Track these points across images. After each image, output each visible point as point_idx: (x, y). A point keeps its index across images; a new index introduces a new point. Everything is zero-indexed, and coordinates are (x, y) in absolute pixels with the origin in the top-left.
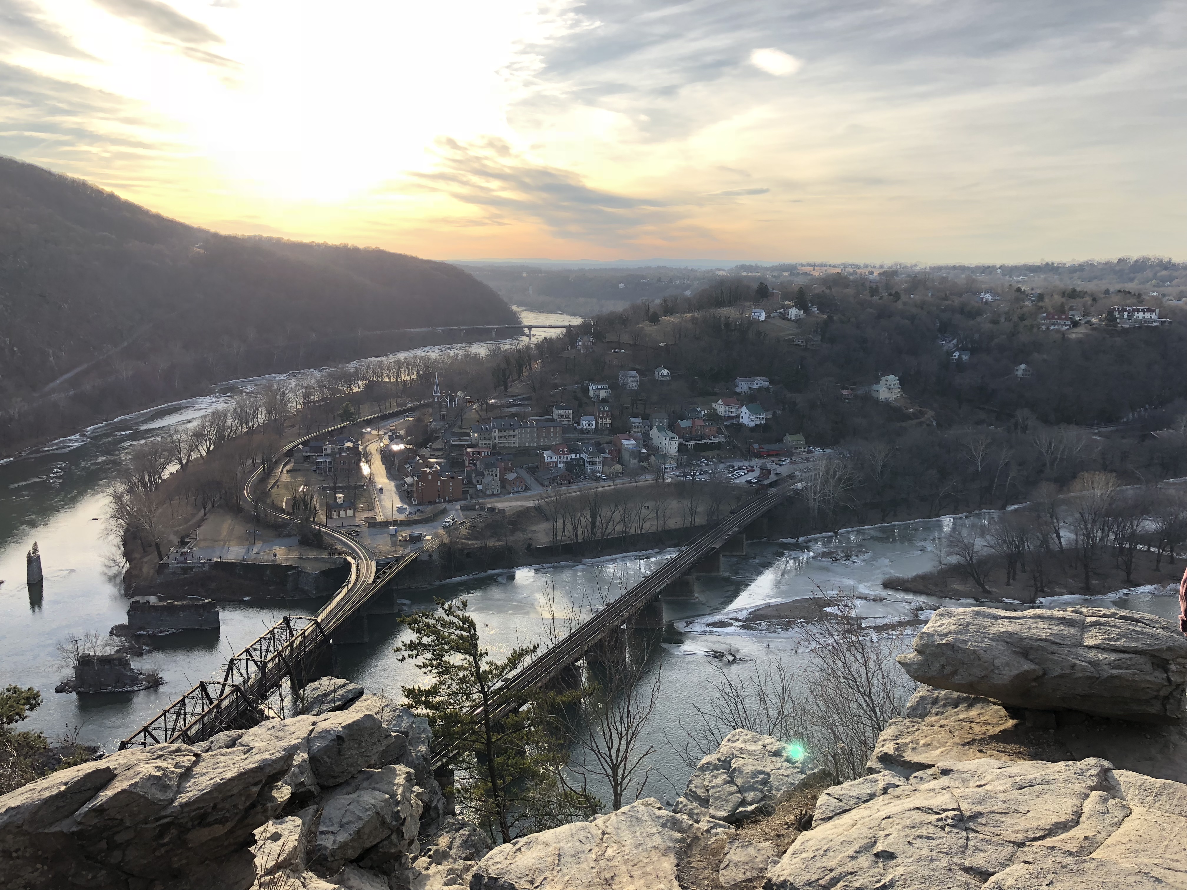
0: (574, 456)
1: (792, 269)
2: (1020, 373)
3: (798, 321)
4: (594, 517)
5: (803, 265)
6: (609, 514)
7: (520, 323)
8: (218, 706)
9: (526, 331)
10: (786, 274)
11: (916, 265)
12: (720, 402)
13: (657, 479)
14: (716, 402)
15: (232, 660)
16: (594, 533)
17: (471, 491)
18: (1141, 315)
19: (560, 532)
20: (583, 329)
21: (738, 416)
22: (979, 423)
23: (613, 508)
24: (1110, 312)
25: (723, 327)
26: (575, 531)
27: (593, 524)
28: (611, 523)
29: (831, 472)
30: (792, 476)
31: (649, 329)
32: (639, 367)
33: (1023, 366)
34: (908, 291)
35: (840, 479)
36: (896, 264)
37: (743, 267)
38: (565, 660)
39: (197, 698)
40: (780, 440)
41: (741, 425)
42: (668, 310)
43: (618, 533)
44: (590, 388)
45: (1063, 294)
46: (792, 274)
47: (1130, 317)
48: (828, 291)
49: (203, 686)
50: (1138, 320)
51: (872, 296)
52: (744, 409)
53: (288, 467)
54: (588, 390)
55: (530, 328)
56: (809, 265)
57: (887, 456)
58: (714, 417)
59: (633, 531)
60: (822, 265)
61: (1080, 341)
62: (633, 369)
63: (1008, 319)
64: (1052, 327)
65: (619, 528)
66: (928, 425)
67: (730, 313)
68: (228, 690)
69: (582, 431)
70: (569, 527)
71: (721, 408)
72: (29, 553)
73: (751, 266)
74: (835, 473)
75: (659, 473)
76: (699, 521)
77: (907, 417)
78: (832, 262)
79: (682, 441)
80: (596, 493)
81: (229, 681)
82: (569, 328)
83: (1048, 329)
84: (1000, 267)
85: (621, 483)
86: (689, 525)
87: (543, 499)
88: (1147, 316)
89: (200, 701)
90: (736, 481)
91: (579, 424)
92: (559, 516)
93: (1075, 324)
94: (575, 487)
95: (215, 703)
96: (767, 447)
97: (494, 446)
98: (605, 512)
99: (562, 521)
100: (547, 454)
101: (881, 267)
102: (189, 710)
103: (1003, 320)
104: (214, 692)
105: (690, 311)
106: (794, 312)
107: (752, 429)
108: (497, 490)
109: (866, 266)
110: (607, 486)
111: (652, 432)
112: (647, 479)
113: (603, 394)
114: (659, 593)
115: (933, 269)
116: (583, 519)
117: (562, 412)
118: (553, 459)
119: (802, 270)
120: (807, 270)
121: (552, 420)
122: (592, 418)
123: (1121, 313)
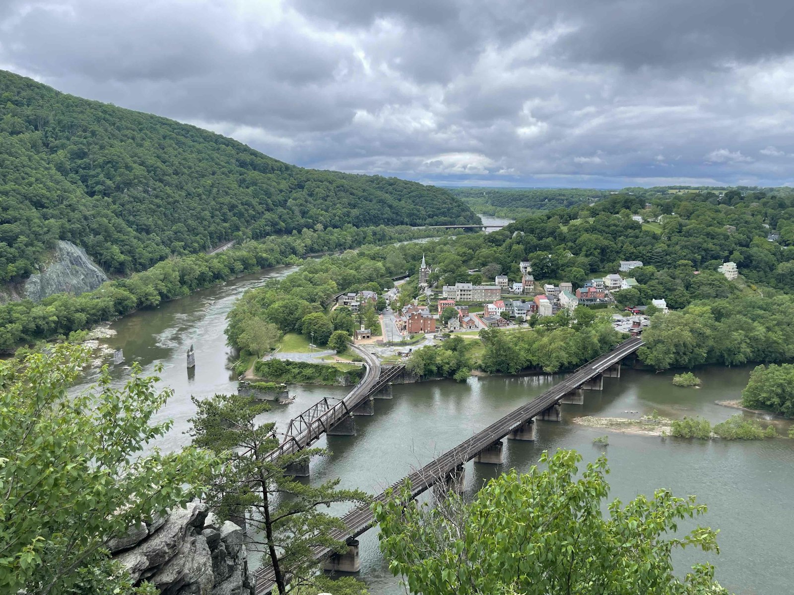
0: (508, 308)
7: (480, 224)
12: (608, 277)
14: (605, 276)
17: (441, 327)
21: (620, 287)
44: (521, 265)
52: (624, 282)
53: (335, 308)
54: (519, 267)
58: (603, 287)
68: (288, 439)
69: (514, 293)
71: (608, 281)
72: (188, 353)
79: (580, 301)
91: (512, 288)
94: (507, 328)
95: (280, 446)
97: (458, 300)
100: (490, 306)
111: (560, 295)
117: (501, 280)
118: (494, 310)
119: (671, 191)
120: (674, 191)
121: (495, 285)
122: (521, 285)
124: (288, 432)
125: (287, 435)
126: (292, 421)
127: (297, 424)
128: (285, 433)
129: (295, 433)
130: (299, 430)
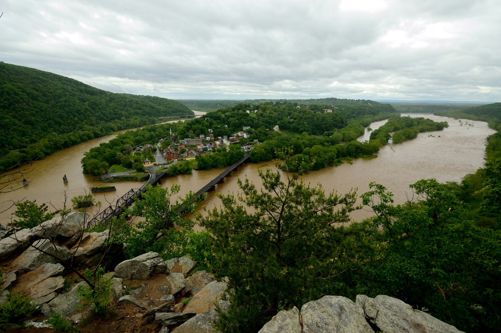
0: (205, 147)
3: (257, 113)
5: (260, 100)
7: (194, 114)
14: (238, 132)
15: (118, 200)
17: (180, 156)
21: (243, 136)
24: (323, 111)
25: (240, 115)
31: (222, 115)
33: (305, 122)
36: (280, 99)
37: (247, 100)
39: (109, 210)
40: (253, 141)
41: (244, 138)
42: (227, 111)
44: (209, 130)
45: (314, 106)
47: (327, 111)
49: (110, 207)
52: (245, 134)
53: (134, 152)
58: (238, 136)
63: (302, 112)
67: (241, 111)
69: (207, 141)
71: (239, 134)
72: (64, 178)
77: (280, 135)
79: (230, 142)
80: (210, 156)
81: (118, 205)
82: (204, 115)
85: (216, 153)
87: (197, 157)
88: (330, 111)
91: (206, 139)
92: (201, 161)
94: (204, 154)
95: (114, 210)
96: (249, 143)
97: (186, 145)
100: (198, 146)
102: (107, 212)
104: (114, 208)
106: (256, 111)
107: (247, 139)
108: (187, 156)
111: (223, 140)
113: (212, 131)
114: (223, 177)
117: (202, 136)
118: (200, 148)
119: (260, 101)
120: (261, 101)
121: (200, 138)
122: (209, 137)
123: (325, 110)
125: (116, 206)
127: (121, 201)
129: (120, 205)
130: (122, 203)
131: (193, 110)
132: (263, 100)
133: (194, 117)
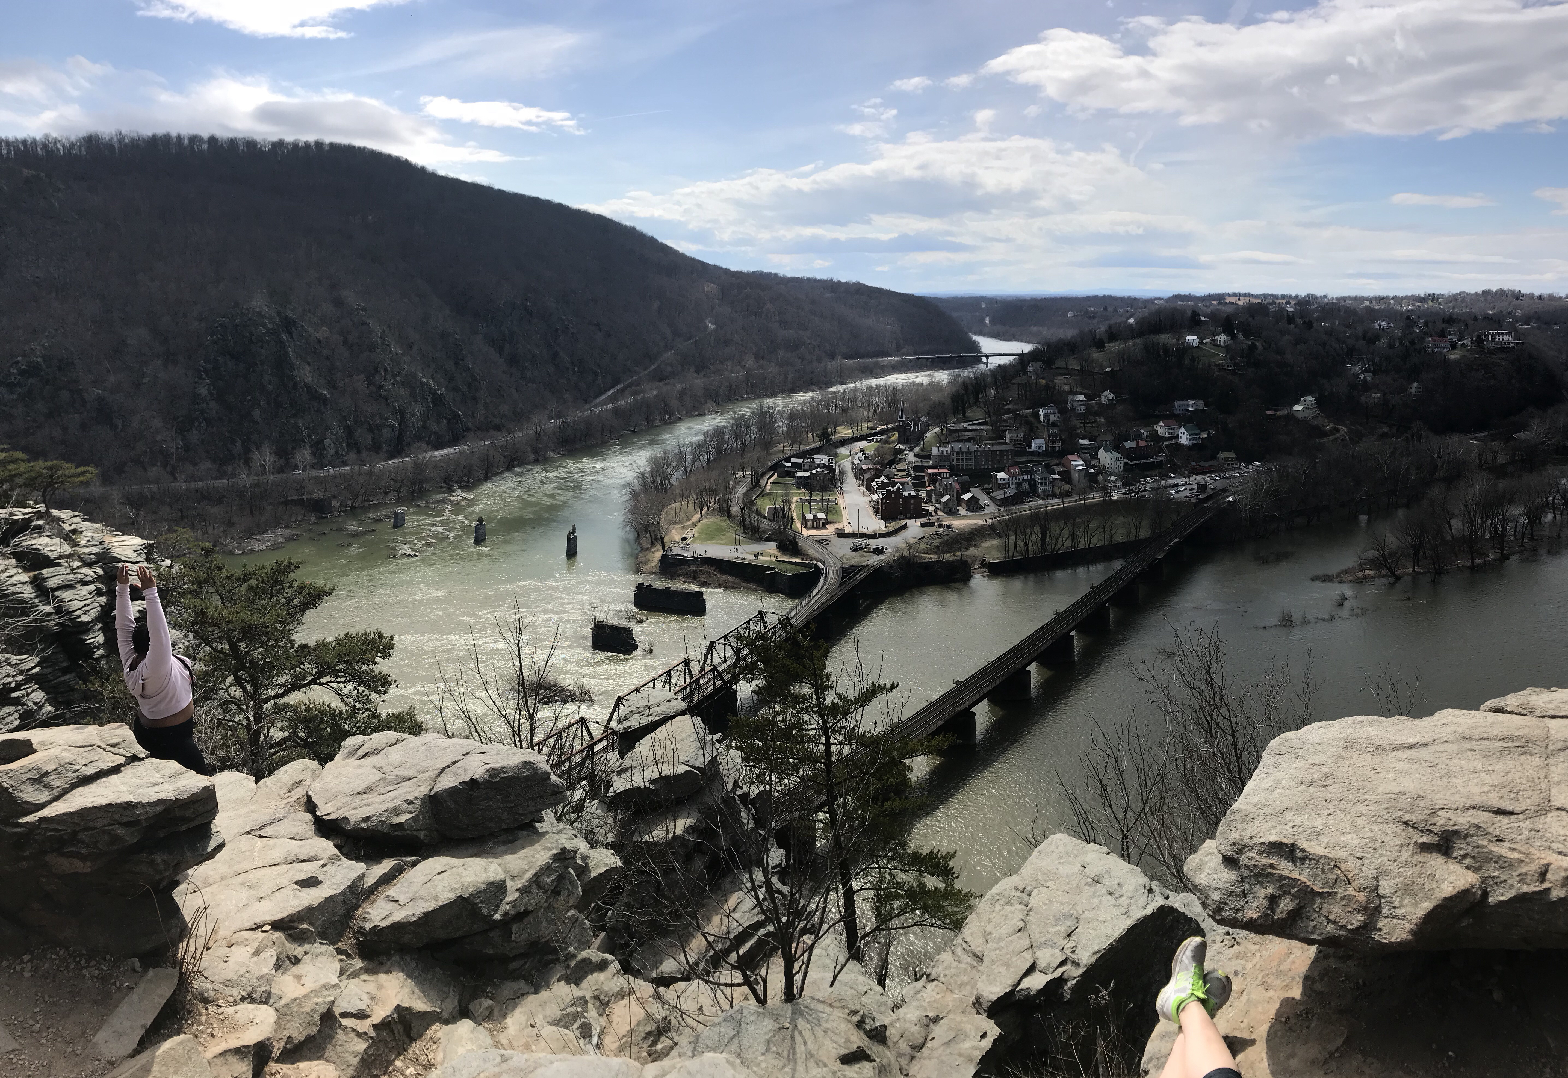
0: (1025, 477)
1: (1220, 298)
2: (1413, 390)
3: (1227, 347)
4: (1044, 535)
5: (1229, 295)
6: (1058, 531)
7: (979, 351)
8: (698, 681)
9: (984, 359)
10: (1215, 302)
11: (1325, 296)
12: (1161, 424)
13: (1104, 496)
14: (1157, 423)
16: (1045, 550)
18: (1501, 338)
19: (1012, 547)
20: (1033, 356)
21: (1177, 437)
22: (1384, 436)
23: (1062, 524)
24: (1479, 336)
25: (1162, 353)
26: (1026, 546)
27: (1043, 540)
28: (1061, 539)
29: (1259, 484)
30: (1225, 490)
31: (1096, 355)
32: (1085, 391)
33: (1415, 384)
34: (1320, 320)
35: (1267, 492)
36: (1308, 295)
37: (1178, 297)
38: (1017, 664)
39: (681, 672)
40: (1214, 457)
41: (1180, 445)
42: (1113, 335)
43: (1067, 548)
44: (1041, 413)
45: (1444, 321)
46: (1220, 304)
47: (1493, 339)
48: (1250, 319)
49: (686, 662)
50: (1499, 342)
51: (1289, 323)
52: (1182, 430)
53: (772, 480)
54: (1038, 415)
55: (987, 356)
56: (1235, 295)
57: (1308, 468)
58: (1155, 437)
59: (1081, 547)
60: (1246, 295)
61: (1457, 361)
62: (1081, 394)
63: (1401, 344)
64: (1436, 350)
65: (1068, 543)
66: (1342, 440)
67: (1166, 338)
68: (707, 668)
69: (1033, 454)
70: (1021, 544)
71: (1161, 429)
72: (569, 535)
73: (1185, 296)
74: (1262, 485)
75: (1106, 491)
76: (1144, 533)
77: (1325, 434)
78: (1254, 292)
79: (1126, 461)
80: (1046, 512)
81: (709, 662)
82: (1022, 355)
83: (1433, 351)
84: (1393, 298)
85: (1069, 502)
86: (1133, 539)
87: (996, 517)
88: (1506, 338)
89: (683, 675)
90: (1177, 496)
91: (1030, 447)
92: (1011, 533)
93: (1454, 346)
94: (1026, 506)
95: (695, 678)
96: (1203, 464)
97: (951, 469)
98: (1055, 528)
99: (1013, 538)
100: (1000, 475)
101: (1296, 296)
102: (674, 681)
103: (1397, 344)
104: (695, 668)
105: (1133, 337)
106: (1222, 338)
107: (1189, 448)
109: (1283, 296)
110: (1055, 504)
111: (1099, 453)
112: (1095, 497)
113: (1052, 418)
114: (1106, 601)
115: (1338, 299)
116: (1033, 536)
117: (1014, 436)
118: (1006, 481)
119: (1228, 300)
120: (1233, 300)
121: (1005, 443)
122: (1042, 441)
123: (1487, 336)
124: (706, 659)
125: (704, 664)
126: (712, 643)
127: (720, 647)
128: (702, 661)
129: (716, 660)
130: (722, 655)
131: (975, 334)
132: (1239, 295)
133: (980, 361)
